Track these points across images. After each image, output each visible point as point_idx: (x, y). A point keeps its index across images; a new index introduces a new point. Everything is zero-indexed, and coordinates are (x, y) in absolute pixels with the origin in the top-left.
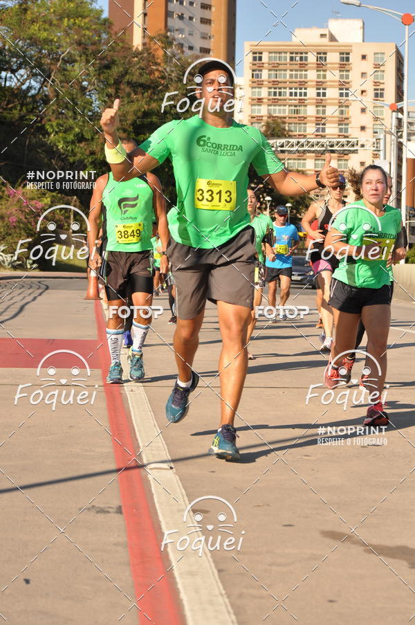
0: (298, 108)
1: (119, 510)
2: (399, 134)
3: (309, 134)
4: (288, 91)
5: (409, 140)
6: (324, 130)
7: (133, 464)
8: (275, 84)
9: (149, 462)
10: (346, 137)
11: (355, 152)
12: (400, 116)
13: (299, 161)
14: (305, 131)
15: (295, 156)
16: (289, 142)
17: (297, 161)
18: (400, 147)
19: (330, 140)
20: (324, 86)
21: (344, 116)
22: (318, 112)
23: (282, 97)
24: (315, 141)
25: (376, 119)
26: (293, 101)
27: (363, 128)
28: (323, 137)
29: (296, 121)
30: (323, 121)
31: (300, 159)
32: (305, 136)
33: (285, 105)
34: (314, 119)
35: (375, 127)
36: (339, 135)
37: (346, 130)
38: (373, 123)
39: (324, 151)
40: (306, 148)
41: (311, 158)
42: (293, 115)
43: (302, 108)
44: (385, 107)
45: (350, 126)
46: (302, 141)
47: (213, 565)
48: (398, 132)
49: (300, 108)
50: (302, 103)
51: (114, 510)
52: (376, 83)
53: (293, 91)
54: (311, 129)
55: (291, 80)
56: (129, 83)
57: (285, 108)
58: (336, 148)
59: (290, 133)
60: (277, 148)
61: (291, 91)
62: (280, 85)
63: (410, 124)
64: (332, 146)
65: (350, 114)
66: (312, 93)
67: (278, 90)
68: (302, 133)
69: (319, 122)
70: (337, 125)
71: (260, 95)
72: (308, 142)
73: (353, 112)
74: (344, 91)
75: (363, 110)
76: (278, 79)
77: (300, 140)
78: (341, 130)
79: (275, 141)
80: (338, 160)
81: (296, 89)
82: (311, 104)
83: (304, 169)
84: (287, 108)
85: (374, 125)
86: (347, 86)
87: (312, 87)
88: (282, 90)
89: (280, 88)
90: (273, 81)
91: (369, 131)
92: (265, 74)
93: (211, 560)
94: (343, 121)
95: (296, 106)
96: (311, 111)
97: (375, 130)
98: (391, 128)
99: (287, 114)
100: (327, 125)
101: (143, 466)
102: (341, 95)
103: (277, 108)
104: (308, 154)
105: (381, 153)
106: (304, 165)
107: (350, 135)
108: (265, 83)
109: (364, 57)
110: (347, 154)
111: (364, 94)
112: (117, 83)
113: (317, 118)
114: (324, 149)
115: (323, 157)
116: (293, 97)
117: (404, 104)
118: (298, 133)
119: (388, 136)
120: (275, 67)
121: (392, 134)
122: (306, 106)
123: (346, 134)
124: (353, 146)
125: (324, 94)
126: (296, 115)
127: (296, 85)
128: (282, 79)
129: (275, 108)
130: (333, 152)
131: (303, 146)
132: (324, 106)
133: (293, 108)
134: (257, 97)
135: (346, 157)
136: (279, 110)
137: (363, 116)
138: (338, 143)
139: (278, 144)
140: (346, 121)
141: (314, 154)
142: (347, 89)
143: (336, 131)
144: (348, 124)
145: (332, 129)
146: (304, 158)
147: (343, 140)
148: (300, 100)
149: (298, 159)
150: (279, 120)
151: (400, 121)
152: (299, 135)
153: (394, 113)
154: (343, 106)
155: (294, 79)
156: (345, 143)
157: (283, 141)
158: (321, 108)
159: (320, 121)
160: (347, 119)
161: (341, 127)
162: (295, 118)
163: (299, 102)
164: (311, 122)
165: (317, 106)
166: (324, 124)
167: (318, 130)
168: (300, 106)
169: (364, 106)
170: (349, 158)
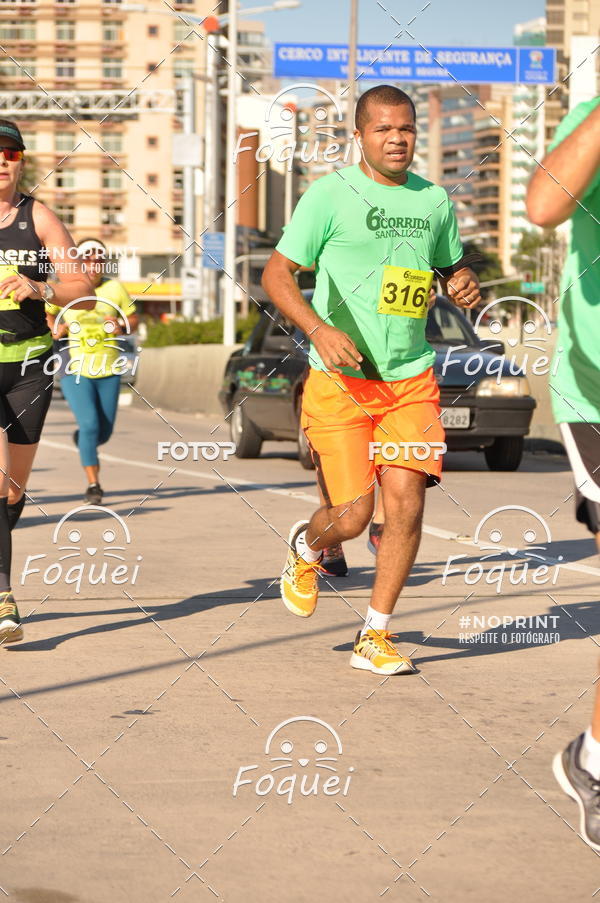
0: (19, 26)
2: (222, 80)
3: (43, 81)
5: (246, 90)
6: (71, 71)
10: (116, 86)
11: (133, 117)
12: (223, 42)
14: (34, 74)
18: (223, 105)
19: (84, 94)
21: (115, 42)
22: (60, 34)
24: (52, 95)
25: (179, 49)
27: (152, 68)
28: (70, 86)
29: (15, 52)
30: (71, 54)
32: (31, 85)
34: (52, 48)
35: (179, 65)
36: (103, 84)
37: (118, 71)
38: (174, 56)
39: (72, 116)
40: (32, 111)
41: (46, 130)
43: (26, 27)
44: (195, 23)
45: (125, 64)
46: (26, 95)
48: (219, 76)
49: (23, 26)
50: (26, 15)
54: (45, 70)
58: (91, 111)
63: (245, 58)
64: (86, 106)
65: (126, 40)
68: (28, 79)
69: (61, 56)
70: (97, 63)
72: (38, 98)
73: (132, 34)
75: (153, 31)
77: (22, 94)
78: (107, 72)
80: (103, 134)
82: (45, 18)
85: (176, 60)
91: (165, 74)
94: (111, 53)
95: (14, 22)
96: (45, 32)
97: (178, 72)
98: (206, 69)
100: (79, 63)
104: (42, 123)
105: (187, 121)
107: (126, 82)
110: (120, 122)
113: (58, 46)
114: (68, 112)
115: (71, 127)
117: (231, 19)
118: (18, 78)
119: (200, 85)
121: (205, 79)
122: (33, 22)
123: (116, 81)
124: (128, 105)
126: (15, 41)
130: (87, 117)
131: (25, 106)
132: (72, 23)
133: (9, 26)
135: (118, 128)
137: (152, 42)
138: (98, 99)
140: (118, 54)
141: (50, 124)
143: (98, 75)
144: (119, 60)
145: (88, 70)
146: (33, 129)
147: (109, 94)
148: (23, 9)
151: (222, 52)
152: (23, 83)
153: (212, 39)
154: (111, 21)
156: (113, 100)
158: (65, 27)
159: (64, 53)
160: (119, 48)
161: (107, 65)
162: (13, 47)
163: (22, 15)
164: (46, 55)
165: (58, 22)
166: (72, 60)
167: (60, 71)
168: (22, 22)
169: (153, 22)
170: (125, 130)
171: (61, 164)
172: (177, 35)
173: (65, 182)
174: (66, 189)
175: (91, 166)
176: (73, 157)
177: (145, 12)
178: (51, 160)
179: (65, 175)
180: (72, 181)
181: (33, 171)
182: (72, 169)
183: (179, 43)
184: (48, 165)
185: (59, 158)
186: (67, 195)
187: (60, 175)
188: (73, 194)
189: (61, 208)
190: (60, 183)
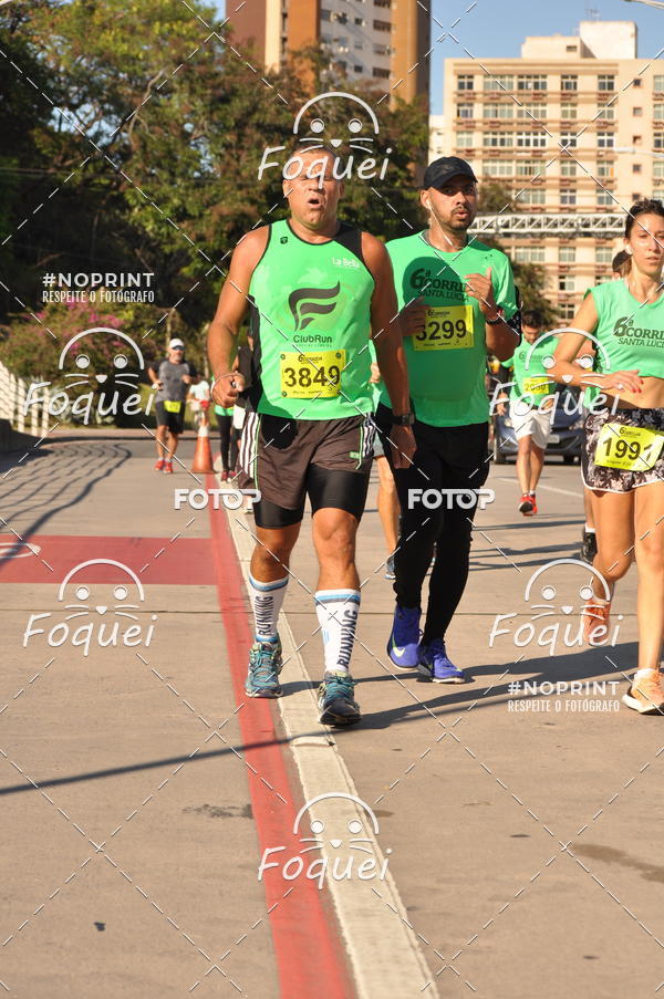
0: (531, 165)
1: (248, 812)
3: (550, 207)
4: (515, 137)
6: (573, 200)
7: (268, 737)
8: (494, 126)
9: (298, 734)
10: (609, 211)
13: (534, 251)
14: (543, 201)
15: (527, 241)
16: (517, 220)
17: (530, 251)
19: (584, 216)
20: (573, 129)
21: (606, 177)
22: (563, 171)
23: (505, 148)
24: (559, 217)
25: (657, 182)
26: (524, 154)
28: (572, 211)
29: (529, 185)
30: (572, 186)
31: (535, 247)
32: (542, 210)
33: (510, 161)
34: (557, 182)
35: (657, 194)
36: (598, 209)
37: (610, 199)
38: (653, 188)
39: (574, 234)
40: (544, 229)
41: (552, 245)
42: (524, 176)
43: (538, 165)
45: (615, 192)
46: (539, 217)
47: (398, 899)
49: (535, 165)
50: (537, 156)
51: (240, 812)
52: (656, 123)
53: (524, 137)
54: (552, 198)
55: (520, 120)
56: (259, 126)
57: (509, 165)
58: (592, 229)
59: (519, 205)
60: (498, 229)
61: (520, 137)
62: (503, 128)
64: (587, 226)
65: (616, 175)
66: (553, 141)
67: (499, 137)
68: (538, 205)
69: (564, 188)
70: (594, 192)
71: (471, 144)
72: (548, 220)
73: (621, 170)
74: (606, 138)
75: (637, 168)
76: (499, 119)
77: (535, 217)
78: (600, 200)
79: (494, 218)
80: (597, 249)
81: (528, 134)
82: (552, 158)
83: (541, 263)
84: (513, 165)
85: (654, 191)
86: (610, 129)
87: (554, 130)
88: (506, 136)
89: (502, 133)
90: (492, 122)
92: (478, 111)
93: (396, 891)
94: (604, 185)
95: (528, 162)
96: (553, 170)
99: (514, 174)
100: (578, 193)
101: (287, 741)
102: (601, 143)
103: (498, 165)
104: (548, 239)
106: (542, 256)
107: (616, 208)
108: (479, 125)
109: (637, 83)
110: (611, 239)
111: (638, 141)
112: (240, 125)
113: (562, 180)
114: (573, 230)
115: (572, 243)
116: (524, 147)
118: (531, 205)
120: (494, 99)
122: (543, 161)
123: (608, 207)
125: (573, 143)
126: (528, 176)
127: (529, 128)
128: (506, 119)
129: (494, 164)
130: (588, 235)
131: (539, 225)
132: (574, 162)
133: (523, 165)
134: (465, 147)
135: (609, 243)
136: (502, 168)
137: (636, 177)
138: (596, 220)
139: (500, 223)
140: (610, 186)
141: (557, 240)
142: (610, 134)
143: (593, 202)
144: (611, 191)
145: (586, 199)
146: (542, 245)
147: (605, 217)
148: (534, 151)
149: (533, 248)
150: (501, 185)
152: (534, 209)
154: (604, 161)
155: (525, 119)
156: (608, 221)
157: (508, 217)
158: (568, 165)
159: (567, 186)
160: (611, 182)
161: (600, 195)
162: (527, 181)
163: (534, 156)
164: (553, 187)
165: (562, 162)
166: (573, 191)
167: (563, 200)
168: (534, 162)
169: (637, 162)
170: (615, 245)
171: (564, 272)
172: (655, 172)
173: (566, 287)
174: (567, 291)
175: (587, 274)
176: (574, 266)
177: (634, 153)
178: (556, 268)
179: (566, 280)
180: (572, 284)
181: (542, 277)
182: (573, 276)
183: (657, 178)
184: (553, 273)
185: (561, 267)
186: (568, 296)
187: (562, 280)
188: (573, 295)
189: (563, 306)
190: (562, 286)
